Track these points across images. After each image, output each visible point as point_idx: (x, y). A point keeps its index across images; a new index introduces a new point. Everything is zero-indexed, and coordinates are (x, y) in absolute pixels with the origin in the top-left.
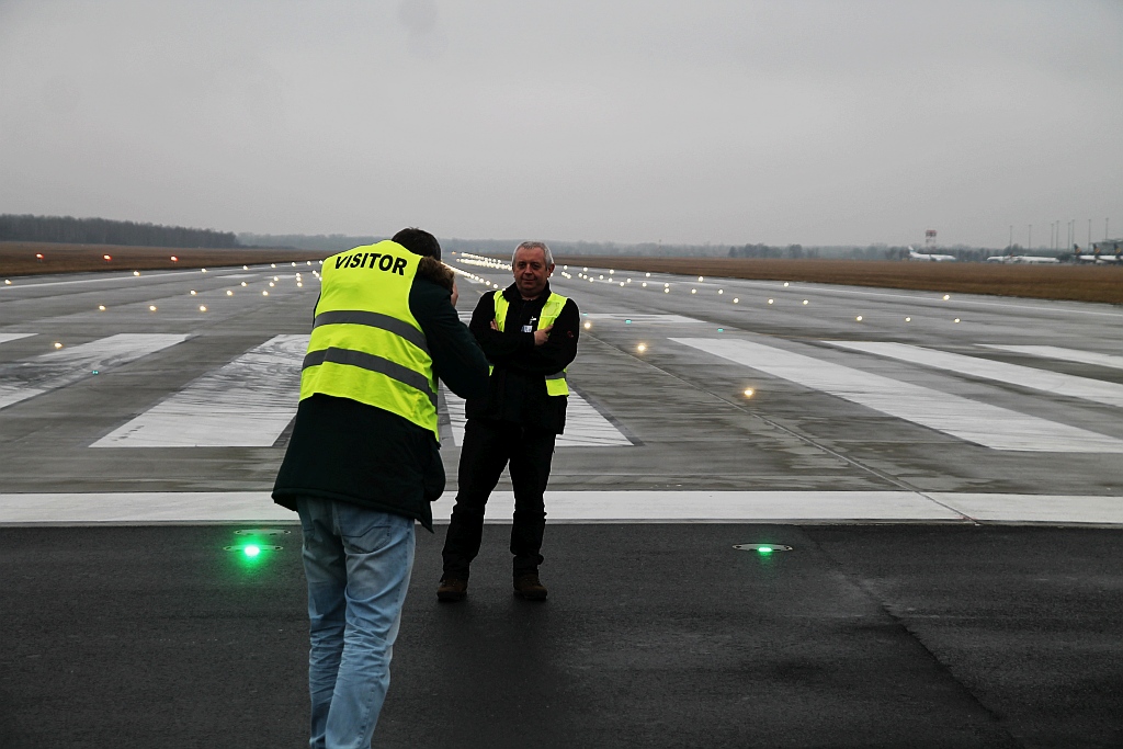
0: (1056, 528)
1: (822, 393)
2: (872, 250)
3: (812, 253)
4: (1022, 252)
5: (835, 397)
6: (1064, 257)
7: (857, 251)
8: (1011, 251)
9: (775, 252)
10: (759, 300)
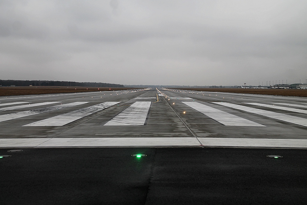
0: (223, 148)
1: (200, 112)
2: (235, 86)
3: (224, 87)
4: (261, 87)
5: (202, 113)
6: (269, 87)
7: (232, 87)
8: (259, 87)
9: (218, 87)
10: (208, 95)
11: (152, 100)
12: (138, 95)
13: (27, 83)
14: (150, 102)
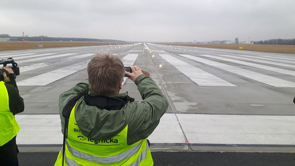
5: (174, 67)
11: (139, 53)
12: (132, 48)
13: (69, 39)
14: (138, 55)
